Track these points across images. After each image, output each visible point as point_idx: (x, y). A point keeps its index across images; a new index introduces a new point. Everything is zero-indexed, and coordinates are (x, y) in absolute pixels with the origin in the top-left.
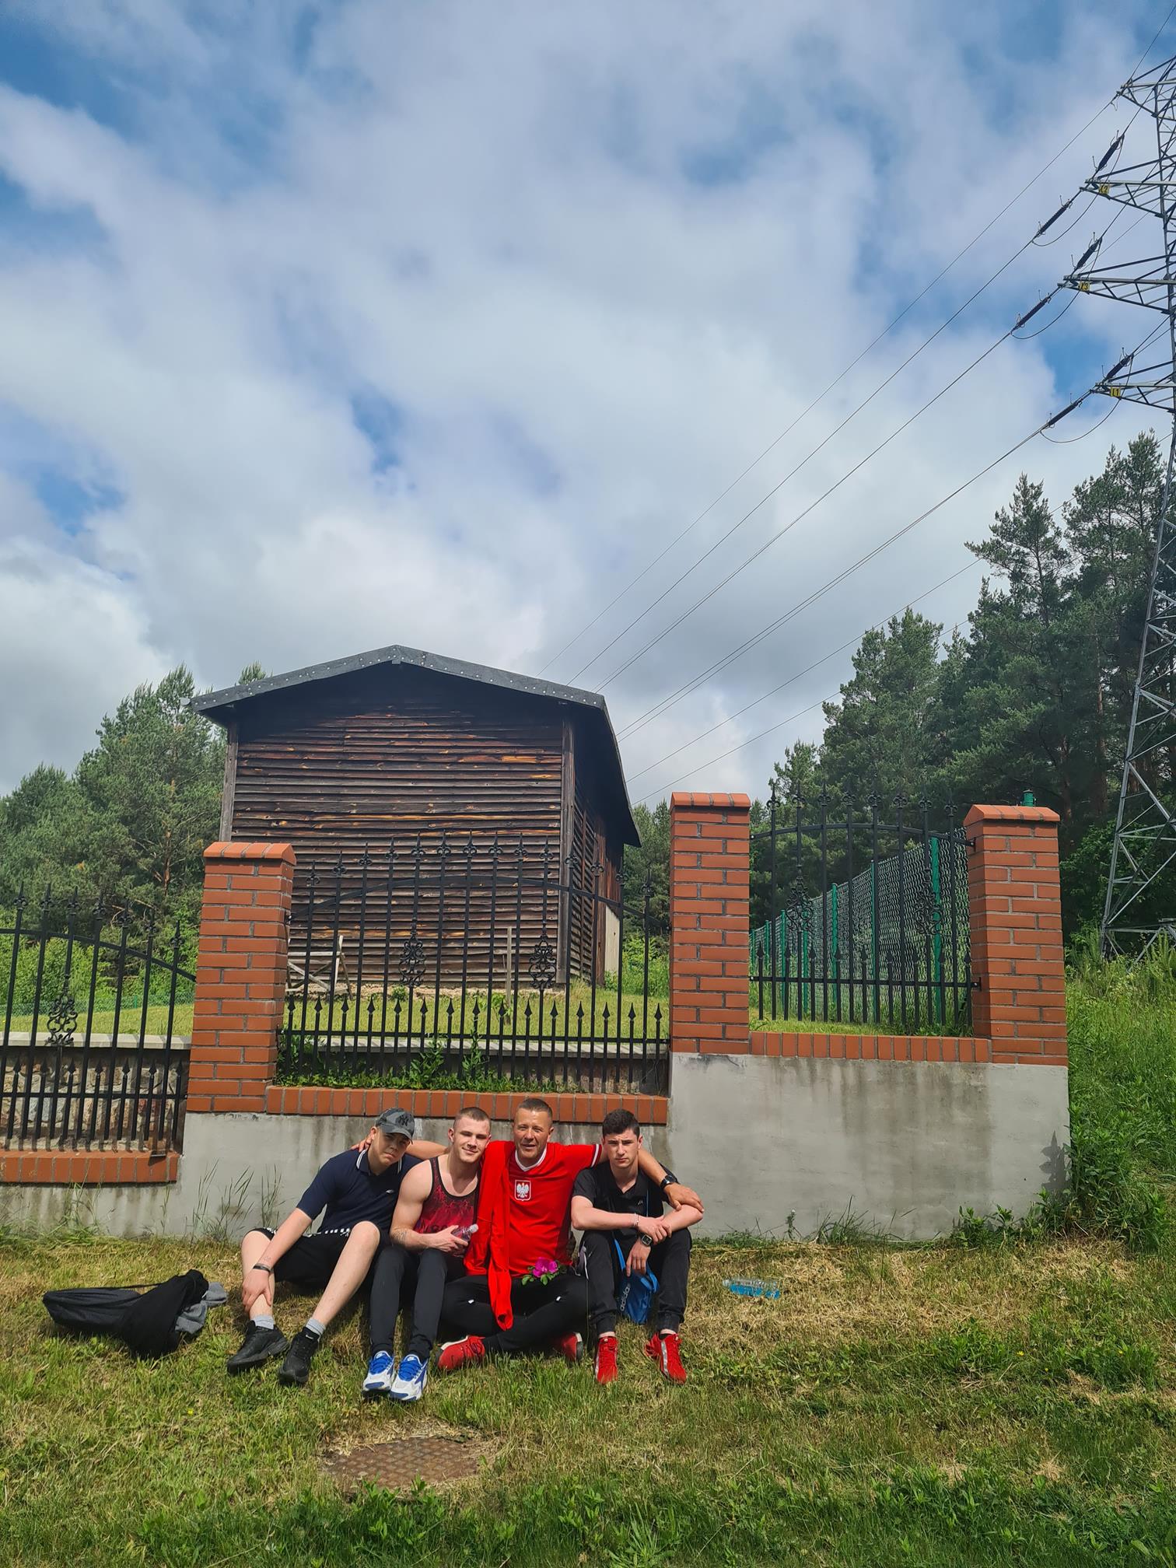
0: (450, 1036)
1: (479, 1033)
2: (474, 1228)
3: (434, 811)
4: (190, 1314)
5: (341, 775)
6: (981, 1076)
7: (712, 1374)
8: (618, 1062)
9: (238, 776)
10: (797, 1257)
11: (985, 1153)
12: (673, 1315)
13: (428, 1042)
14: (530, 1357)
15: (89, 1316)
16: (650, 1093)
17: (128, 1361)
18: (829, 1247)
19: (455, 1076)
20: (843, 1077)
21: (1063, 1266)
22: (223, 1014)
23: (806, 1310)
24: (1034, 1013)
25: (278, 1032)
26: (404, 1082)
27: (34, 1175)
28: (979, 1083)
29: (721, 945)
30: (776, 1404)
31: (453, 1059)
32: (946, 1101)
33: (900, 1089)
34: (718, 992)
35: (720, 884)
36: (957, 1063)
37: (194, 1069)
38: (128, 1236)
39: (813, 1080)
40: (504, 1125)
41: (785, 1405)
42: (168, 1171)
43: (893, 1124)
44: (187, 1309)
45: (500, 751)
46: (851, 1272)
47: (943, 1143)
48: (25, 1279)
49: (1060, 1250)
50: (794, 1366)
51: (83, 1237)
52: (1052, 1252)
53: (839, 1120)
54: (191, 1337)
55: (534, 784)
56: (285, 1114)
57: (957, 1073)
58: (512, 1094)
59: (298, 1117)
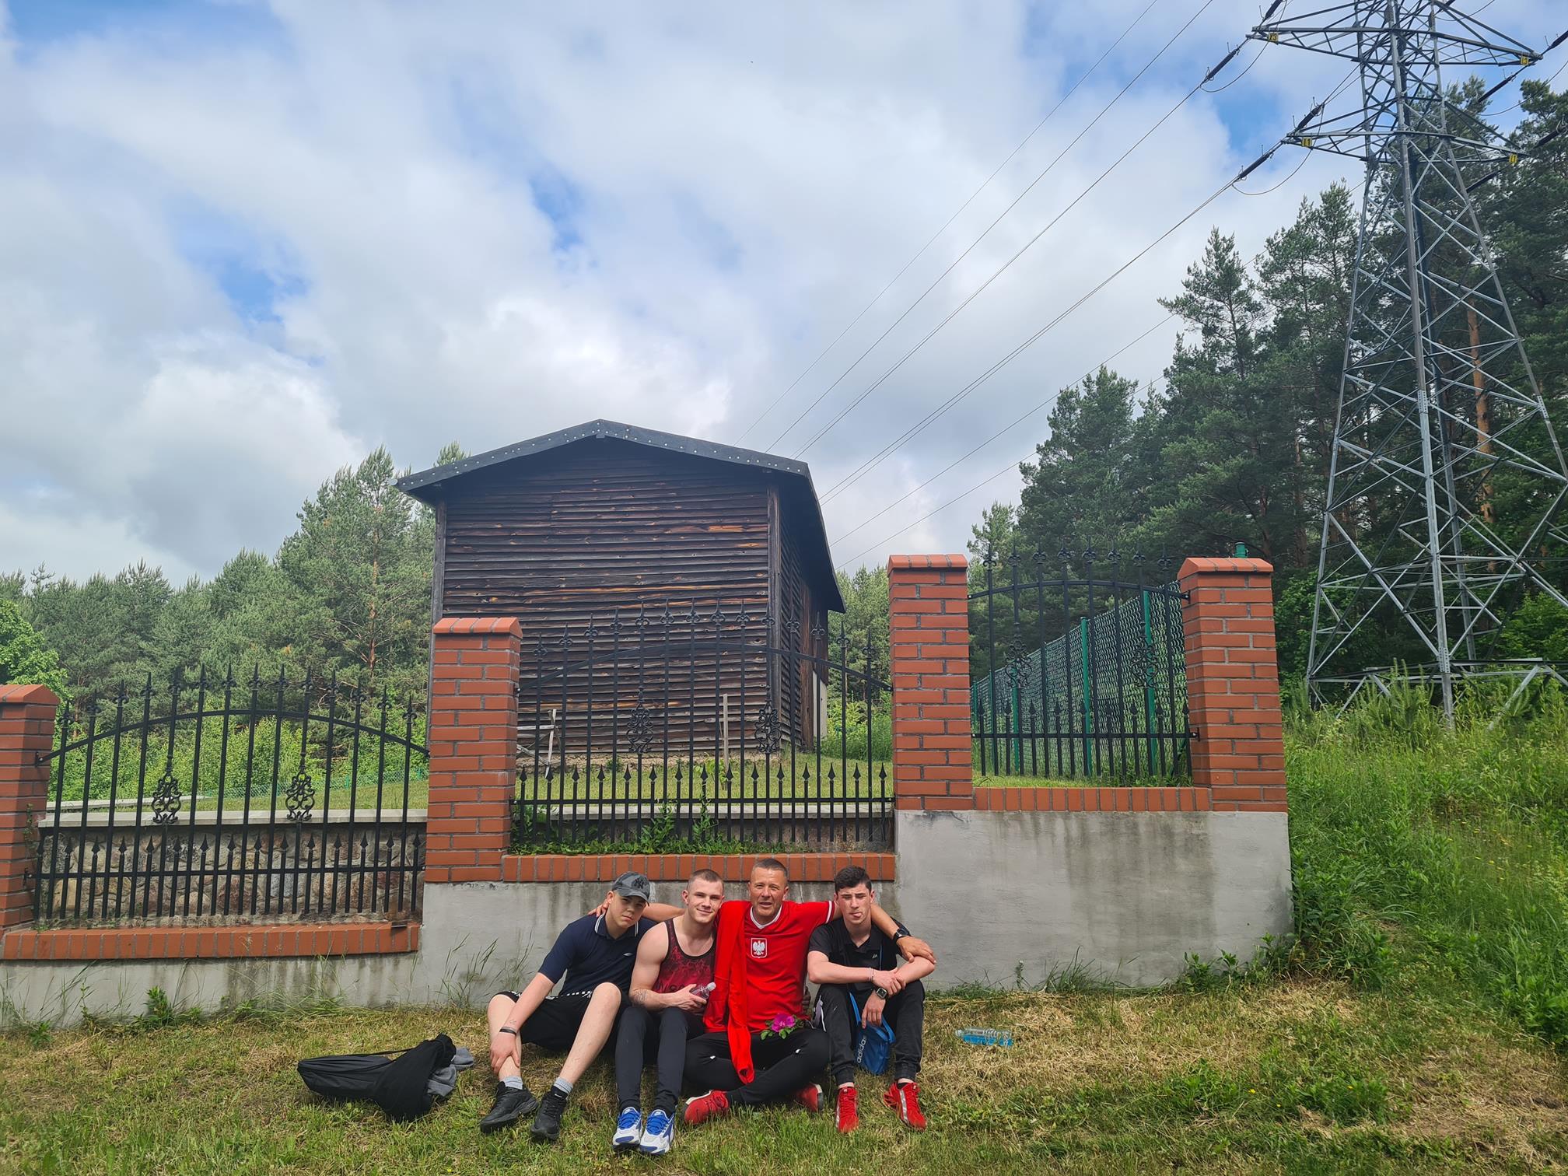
0: (679, 801)
1: (708, 797)
2: (712, 986)
3: (643, 583)
4: (441, 1078)
5: (549, 550)
6: (1202, 824)
7: (951, 1121)
8: (845, 821)
9: (448, 554)
10: (1027, 1006)
11: (1208, 899)
12: (910, 1065)
13: (658, 808)
14: (772, 1109)
15: (342, 1083)
16: (876, 851)
17: (383, 1124)
18: (1058, 996)
19: (685, 839)
20: (1067, 830)
21: (1289, 1007)
22: (457, 787)
23: (1039, 1057)
24: (1252, 761)
25: (511, 802)
26: (636, 847)
27: (279, 949)
28: (1200, 832)
29: (943, 704)
30: (1014, 1147)
31: (683, 823)
32: (1169, 850)
33: (1123, 839)
34: (941, 749)
35: (941, 644)
36: (1178, 813)
37: (430, 841)
38: (373, 1006)
39: (1037, 833)
40: (736, 886)
41: (1024, 1148)
42: (409, 941)
43: (1117, 876)
44: (437, 1072)
45: (706, 522)
46: (1081, 1019)
47: (1166, 891)
48: (276, 1051)
49: (1285, 992)
50: (1030, 1110)
51: (329, 1008)
52: (1277, 994)
53: (1064, 872)
54: (442, 1100)
55: (741, 553)
56: (521, 882)
57: (1179, 822)
58: (742, 856)
59: (533, 884)
